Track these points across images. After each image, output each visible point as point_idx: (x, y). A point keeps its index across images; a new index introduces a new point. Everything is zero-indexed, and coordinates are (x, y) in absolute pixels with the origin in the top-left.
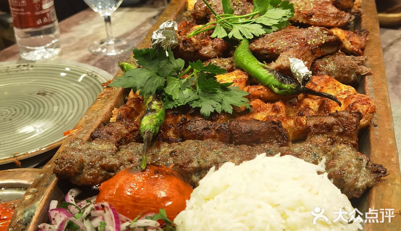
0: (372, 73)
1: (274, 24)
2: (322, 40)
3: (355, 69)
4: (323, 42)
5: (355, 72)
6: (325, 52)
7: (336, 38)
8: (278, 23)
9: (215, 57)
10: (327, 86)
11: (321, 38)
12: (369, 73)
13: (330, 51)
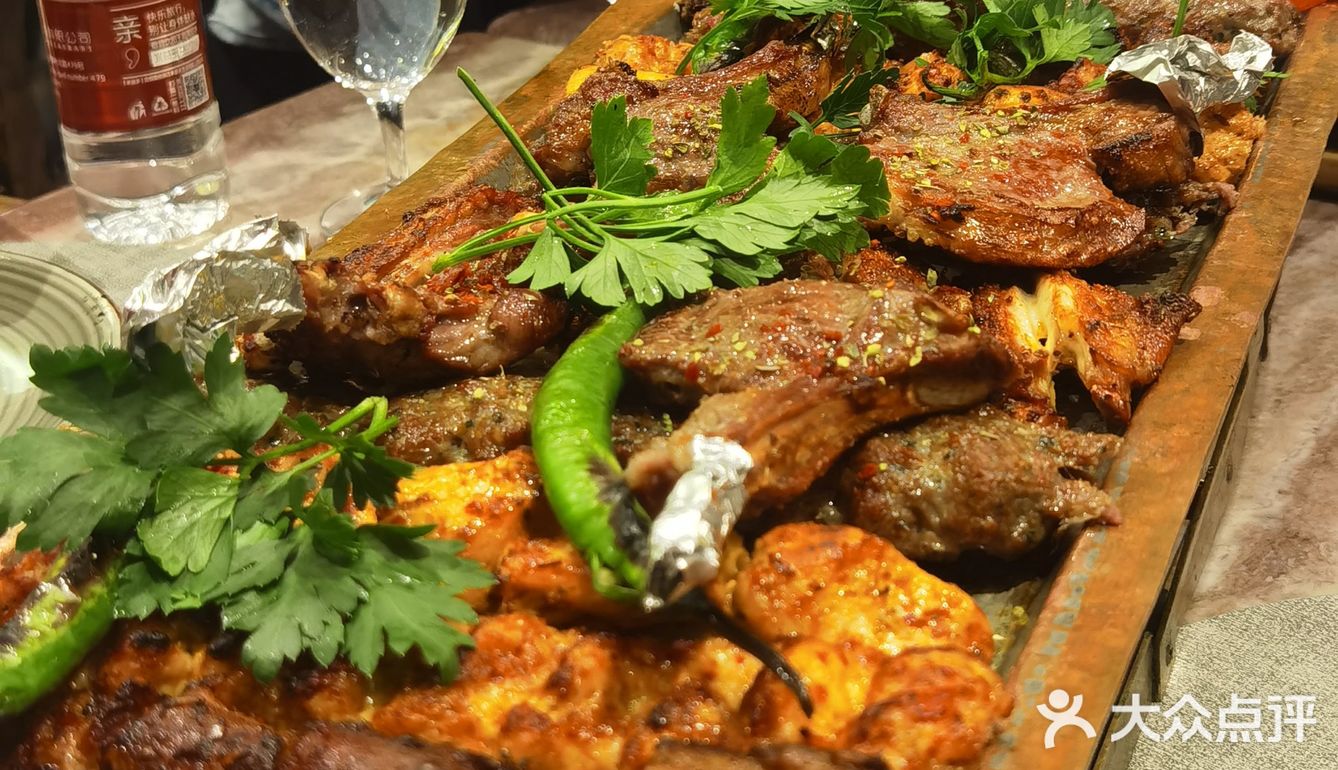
0: (1118, 519)
1: (768, 249)
2: (911, 351)
3: (1036, 497)
4: (914, 361)
5: (1036, 510)
6: (926, 400)
7: (978, 346)
8: (786, 247)
9: (493, 373)
10: (843, 580)
11: (909, 341)
12: (1103, 517)
13: (952, 398)
